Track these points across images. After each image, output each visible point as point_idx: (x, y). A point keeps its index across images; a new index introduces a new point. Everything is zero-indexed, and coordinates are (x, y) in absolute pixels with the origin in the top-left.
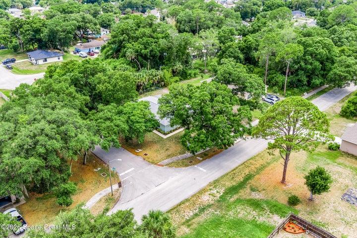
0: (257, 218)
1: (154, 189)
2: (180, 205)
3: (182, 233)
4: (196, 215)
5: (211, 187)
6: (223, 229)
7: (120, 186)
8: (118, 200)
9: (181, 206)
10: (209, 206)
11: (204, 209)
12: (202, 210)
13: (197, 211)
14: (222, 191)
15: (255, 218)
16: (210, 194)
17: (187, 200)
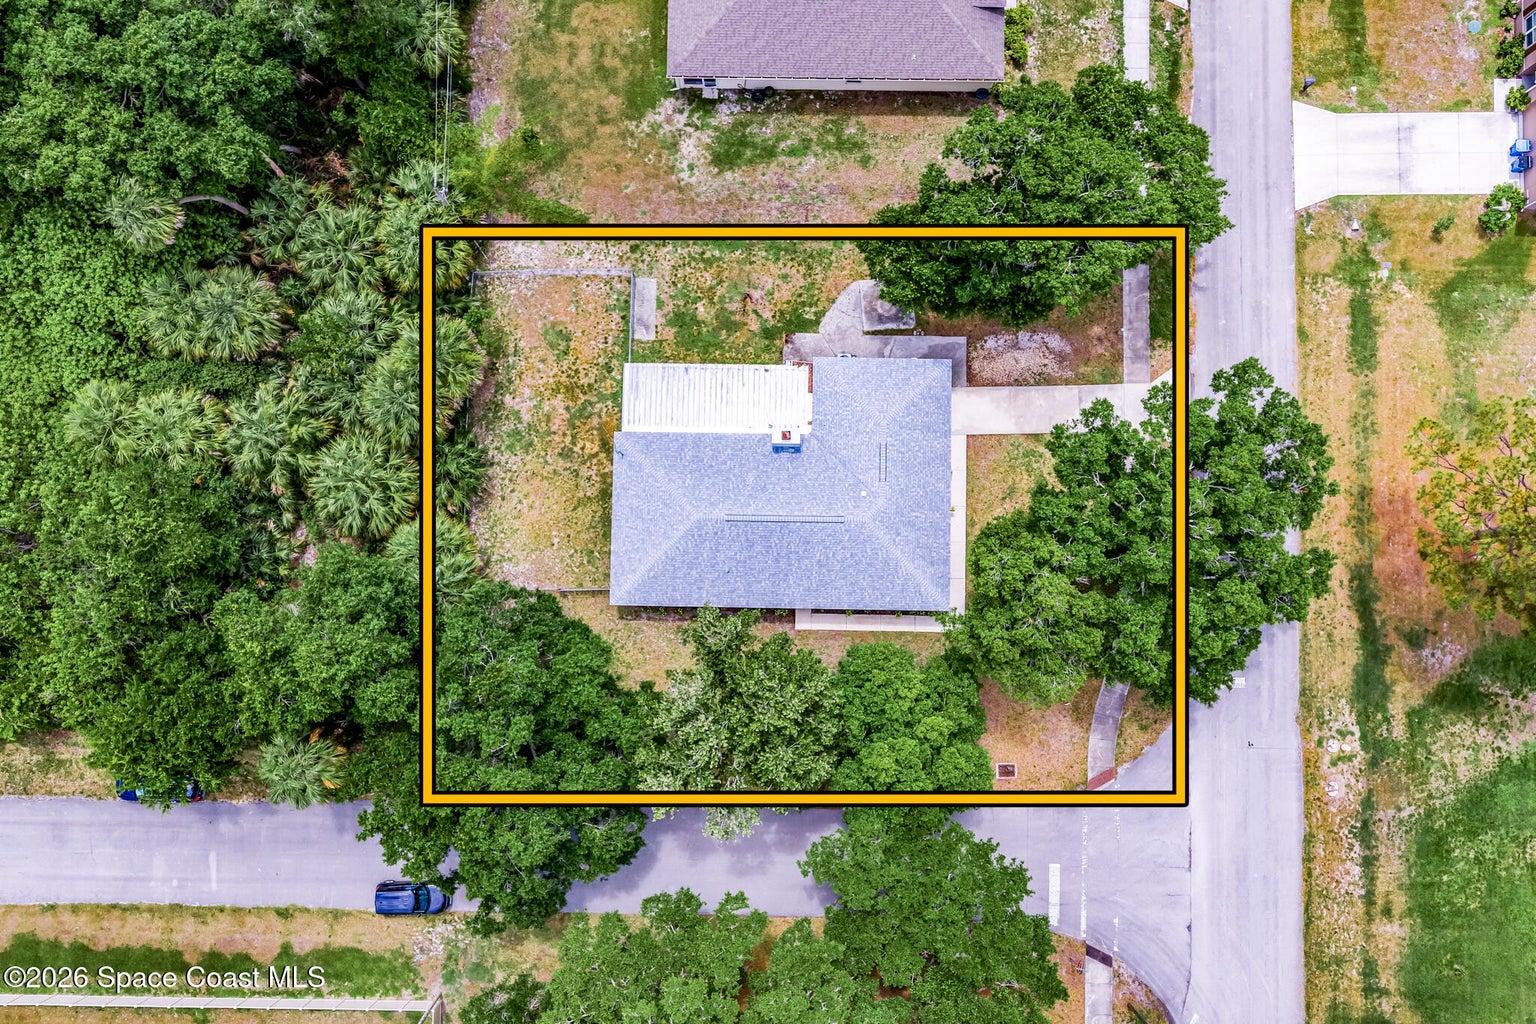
0: (1502, 745)
1: (1198, 883)
2: (1310, 875)
3: (1394, 948)
4: (1368, 863)
5: (1316, 734)
6: (1462, 851)
7: (1106, 960)
8: (1163, 1005)
9: (1316, 873)
10: (1368, 803)
11: (1365, 824)
12: (1365, 832)
13: (1357, 848)
14: (1347, 718)
15: (1499, 749)
16: (1334, 764)
17: (1309, 839)
